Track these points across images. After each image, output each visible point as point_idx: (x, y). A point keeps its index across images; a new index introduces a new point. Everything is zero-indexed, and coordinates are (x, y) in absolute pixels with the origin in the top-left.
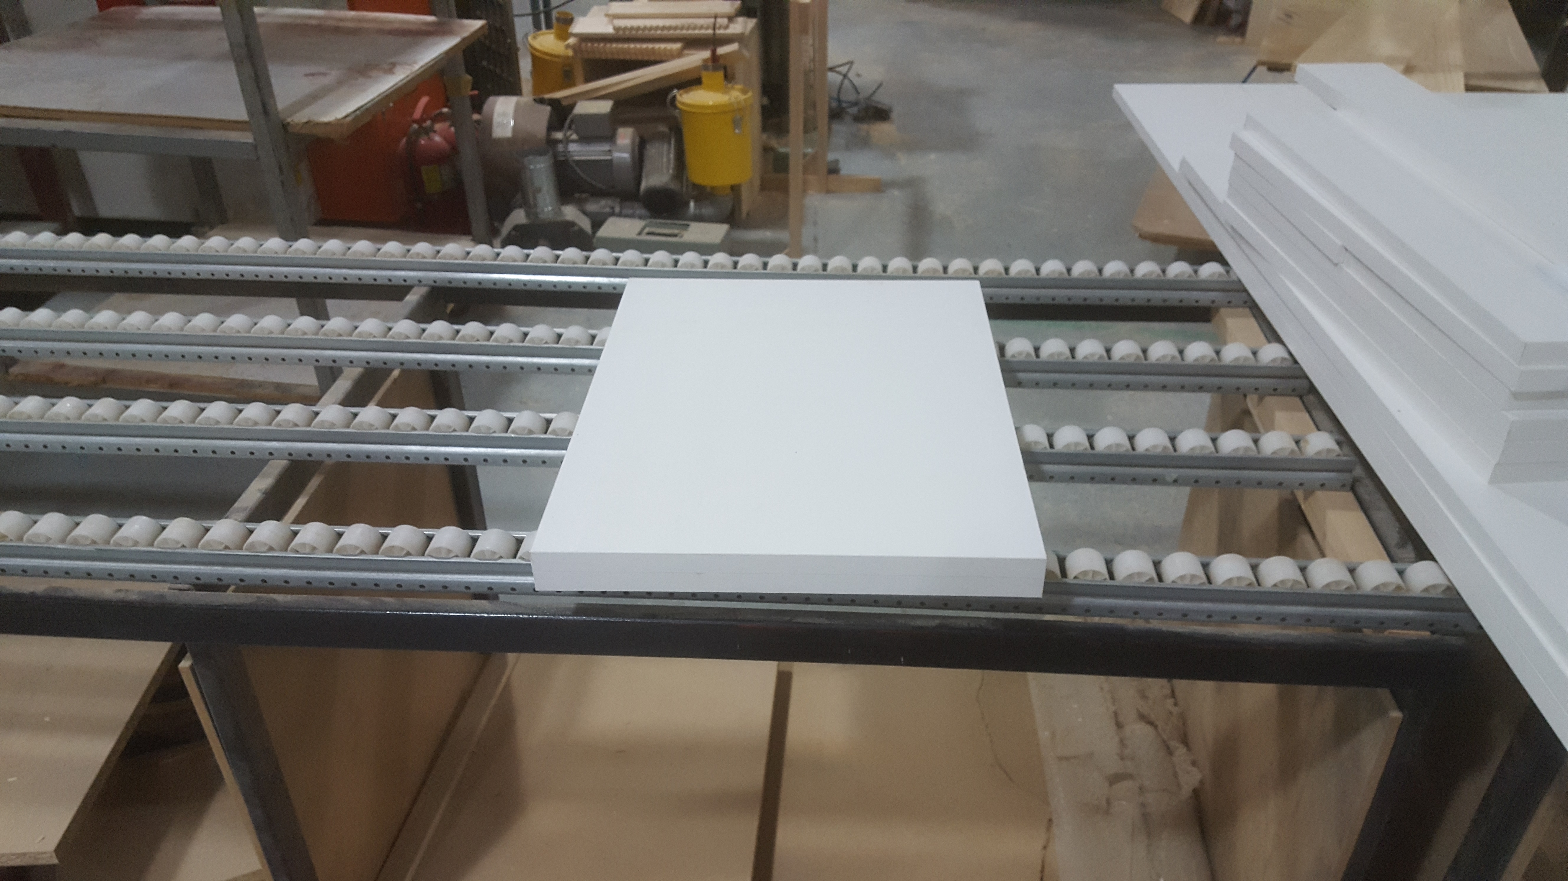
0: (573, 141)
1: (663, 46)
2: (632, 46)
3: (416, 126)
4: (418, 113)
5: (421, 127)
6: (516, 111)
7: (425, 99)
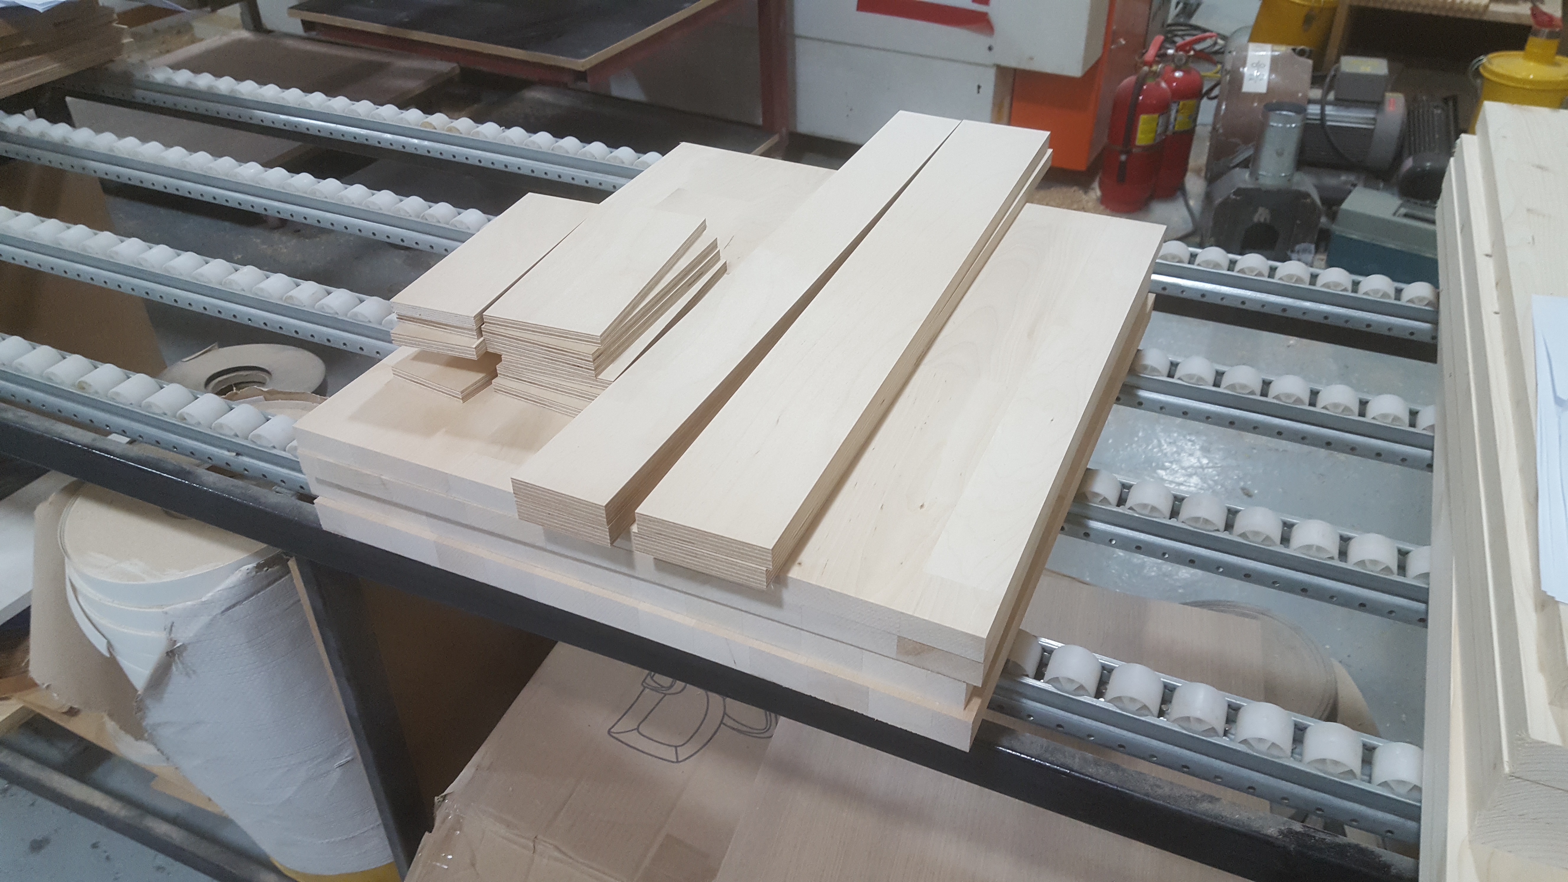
0: (1332, 103)
3: (1145, 68)
4: (1151, 54)
5: (1150, 70)
6: (1273, 62)
7: (1160, 38)
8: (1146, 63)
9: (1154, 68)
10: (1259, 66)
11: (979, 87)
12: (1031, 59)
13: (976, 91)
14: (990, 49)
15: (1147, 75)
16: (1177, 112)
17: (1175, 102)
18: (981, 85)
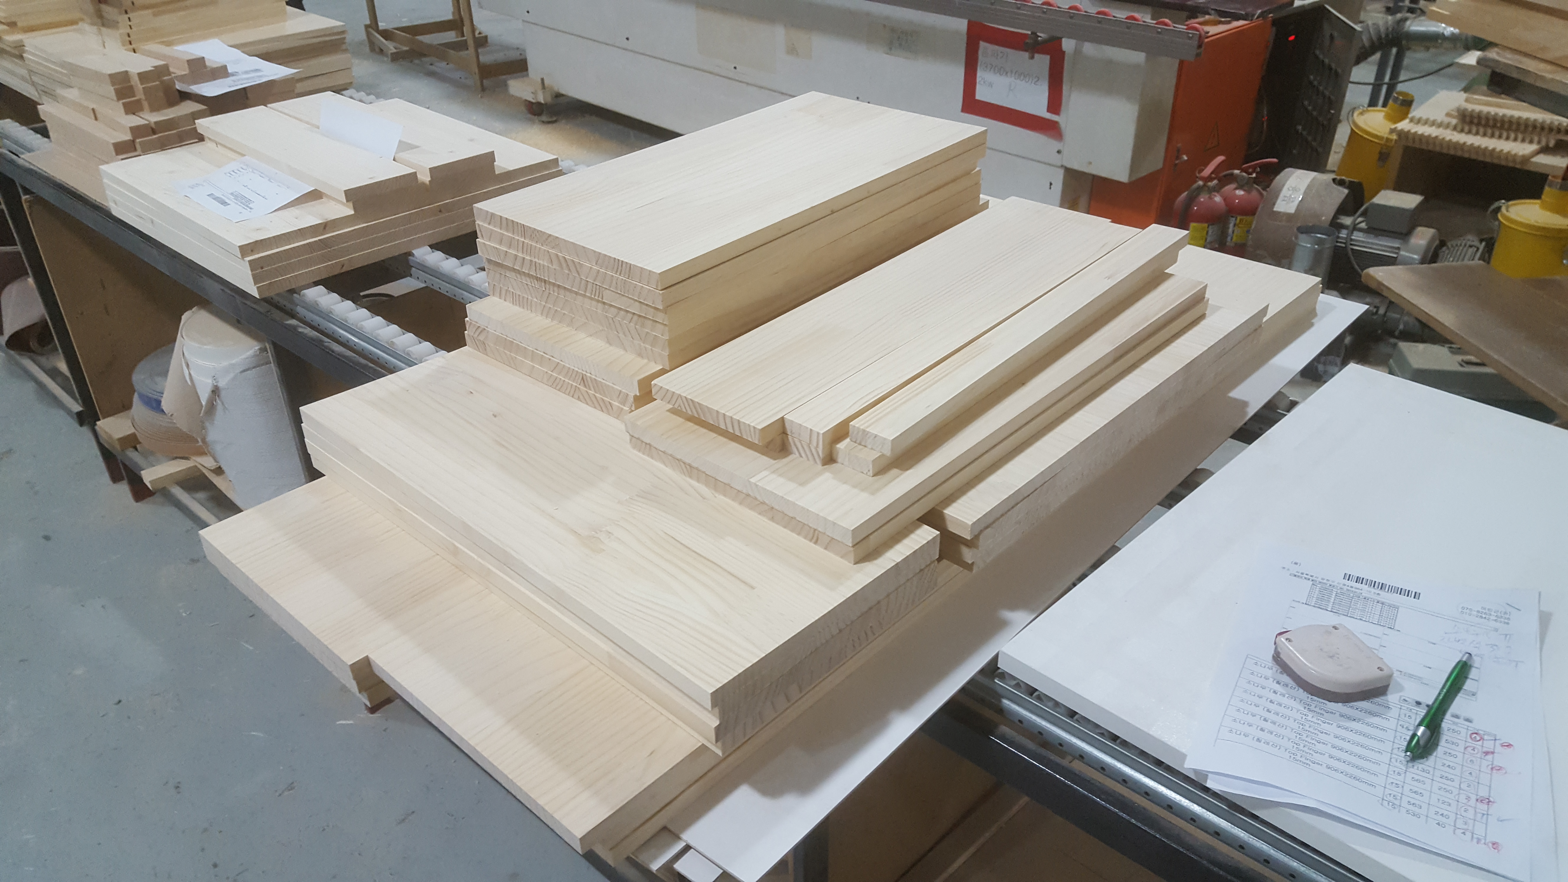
0: (1361, 230)
3: (1201, 183)
4: (1207, 171)
5: (1204, 185)
6: (1309, 187)
7: (1221, 158)
8: (1202, 179)
9: (1209, 184)
10: (1295, 189)
11: (1051, 184)
12: (1090, 163)
13: (1049, 187)
14: (1059, 152)
15: (1200, 189)
16: (1235, 225)
17: (1232, 217)
18: (1052, 182)
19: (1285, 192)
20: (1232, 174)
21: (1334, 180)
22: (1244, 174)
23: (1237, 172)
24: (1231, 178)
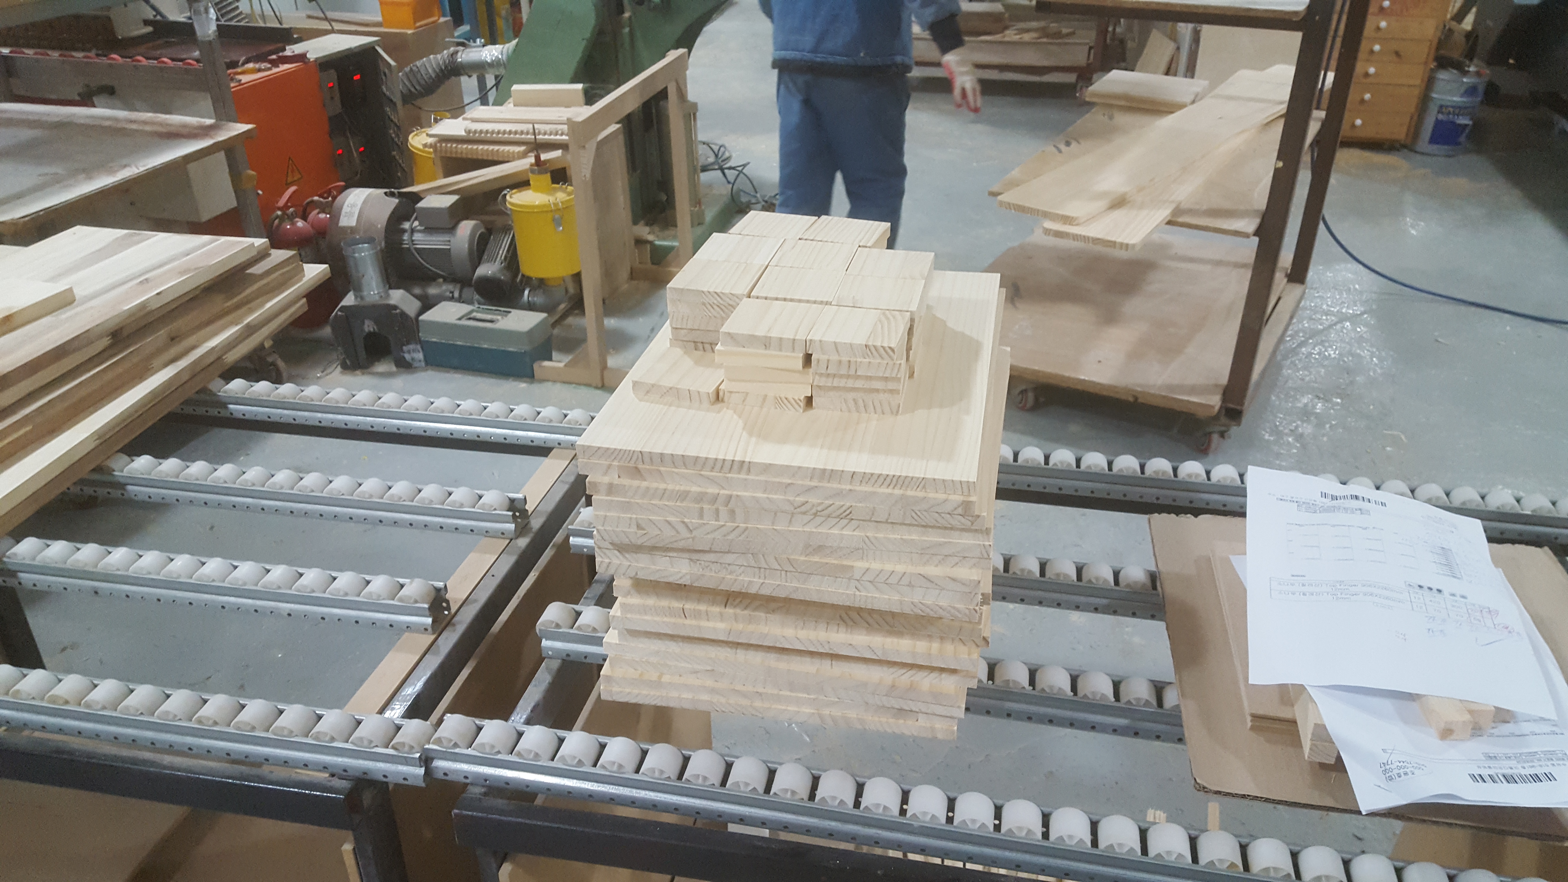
1: (507, 148)
2: (481, 147)
4: (282, 201)
6: (365, 202)
7: (293, 189)
8: (279, 208)
9: (287, 212)
10: (353, 206)
15: (280, 218)
19: (345, 209)
20: (312, 201)
21: (386, 193)
22: (321, 199)
23: (316, 198)
24: (313, 205)
